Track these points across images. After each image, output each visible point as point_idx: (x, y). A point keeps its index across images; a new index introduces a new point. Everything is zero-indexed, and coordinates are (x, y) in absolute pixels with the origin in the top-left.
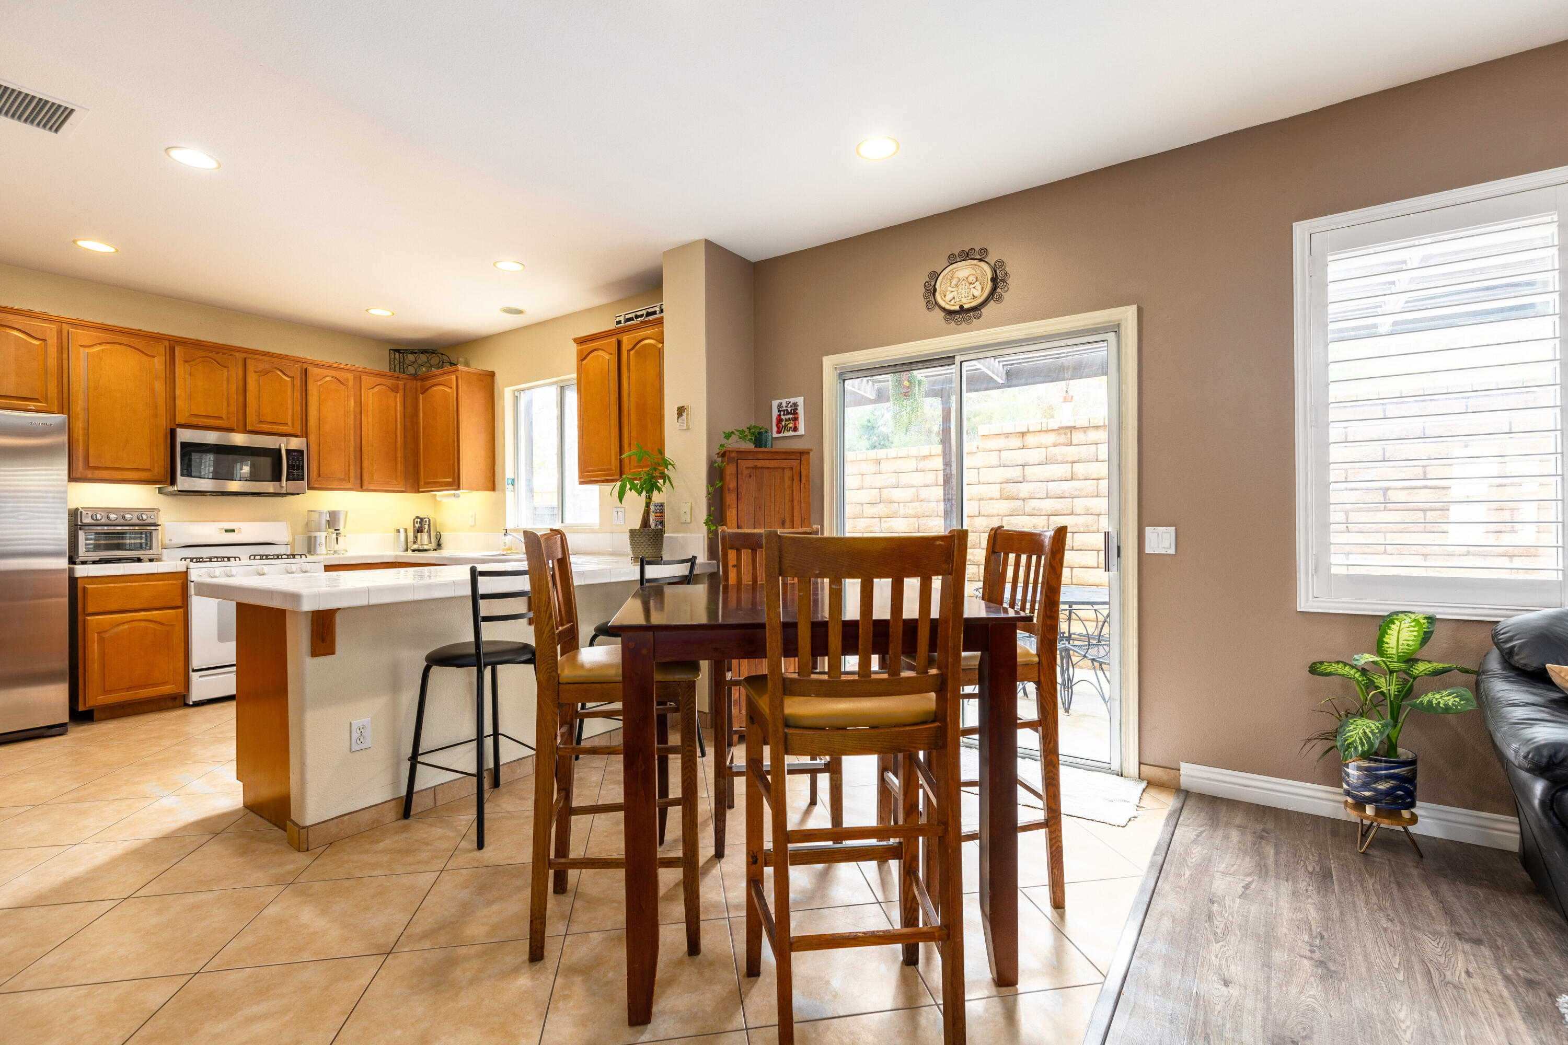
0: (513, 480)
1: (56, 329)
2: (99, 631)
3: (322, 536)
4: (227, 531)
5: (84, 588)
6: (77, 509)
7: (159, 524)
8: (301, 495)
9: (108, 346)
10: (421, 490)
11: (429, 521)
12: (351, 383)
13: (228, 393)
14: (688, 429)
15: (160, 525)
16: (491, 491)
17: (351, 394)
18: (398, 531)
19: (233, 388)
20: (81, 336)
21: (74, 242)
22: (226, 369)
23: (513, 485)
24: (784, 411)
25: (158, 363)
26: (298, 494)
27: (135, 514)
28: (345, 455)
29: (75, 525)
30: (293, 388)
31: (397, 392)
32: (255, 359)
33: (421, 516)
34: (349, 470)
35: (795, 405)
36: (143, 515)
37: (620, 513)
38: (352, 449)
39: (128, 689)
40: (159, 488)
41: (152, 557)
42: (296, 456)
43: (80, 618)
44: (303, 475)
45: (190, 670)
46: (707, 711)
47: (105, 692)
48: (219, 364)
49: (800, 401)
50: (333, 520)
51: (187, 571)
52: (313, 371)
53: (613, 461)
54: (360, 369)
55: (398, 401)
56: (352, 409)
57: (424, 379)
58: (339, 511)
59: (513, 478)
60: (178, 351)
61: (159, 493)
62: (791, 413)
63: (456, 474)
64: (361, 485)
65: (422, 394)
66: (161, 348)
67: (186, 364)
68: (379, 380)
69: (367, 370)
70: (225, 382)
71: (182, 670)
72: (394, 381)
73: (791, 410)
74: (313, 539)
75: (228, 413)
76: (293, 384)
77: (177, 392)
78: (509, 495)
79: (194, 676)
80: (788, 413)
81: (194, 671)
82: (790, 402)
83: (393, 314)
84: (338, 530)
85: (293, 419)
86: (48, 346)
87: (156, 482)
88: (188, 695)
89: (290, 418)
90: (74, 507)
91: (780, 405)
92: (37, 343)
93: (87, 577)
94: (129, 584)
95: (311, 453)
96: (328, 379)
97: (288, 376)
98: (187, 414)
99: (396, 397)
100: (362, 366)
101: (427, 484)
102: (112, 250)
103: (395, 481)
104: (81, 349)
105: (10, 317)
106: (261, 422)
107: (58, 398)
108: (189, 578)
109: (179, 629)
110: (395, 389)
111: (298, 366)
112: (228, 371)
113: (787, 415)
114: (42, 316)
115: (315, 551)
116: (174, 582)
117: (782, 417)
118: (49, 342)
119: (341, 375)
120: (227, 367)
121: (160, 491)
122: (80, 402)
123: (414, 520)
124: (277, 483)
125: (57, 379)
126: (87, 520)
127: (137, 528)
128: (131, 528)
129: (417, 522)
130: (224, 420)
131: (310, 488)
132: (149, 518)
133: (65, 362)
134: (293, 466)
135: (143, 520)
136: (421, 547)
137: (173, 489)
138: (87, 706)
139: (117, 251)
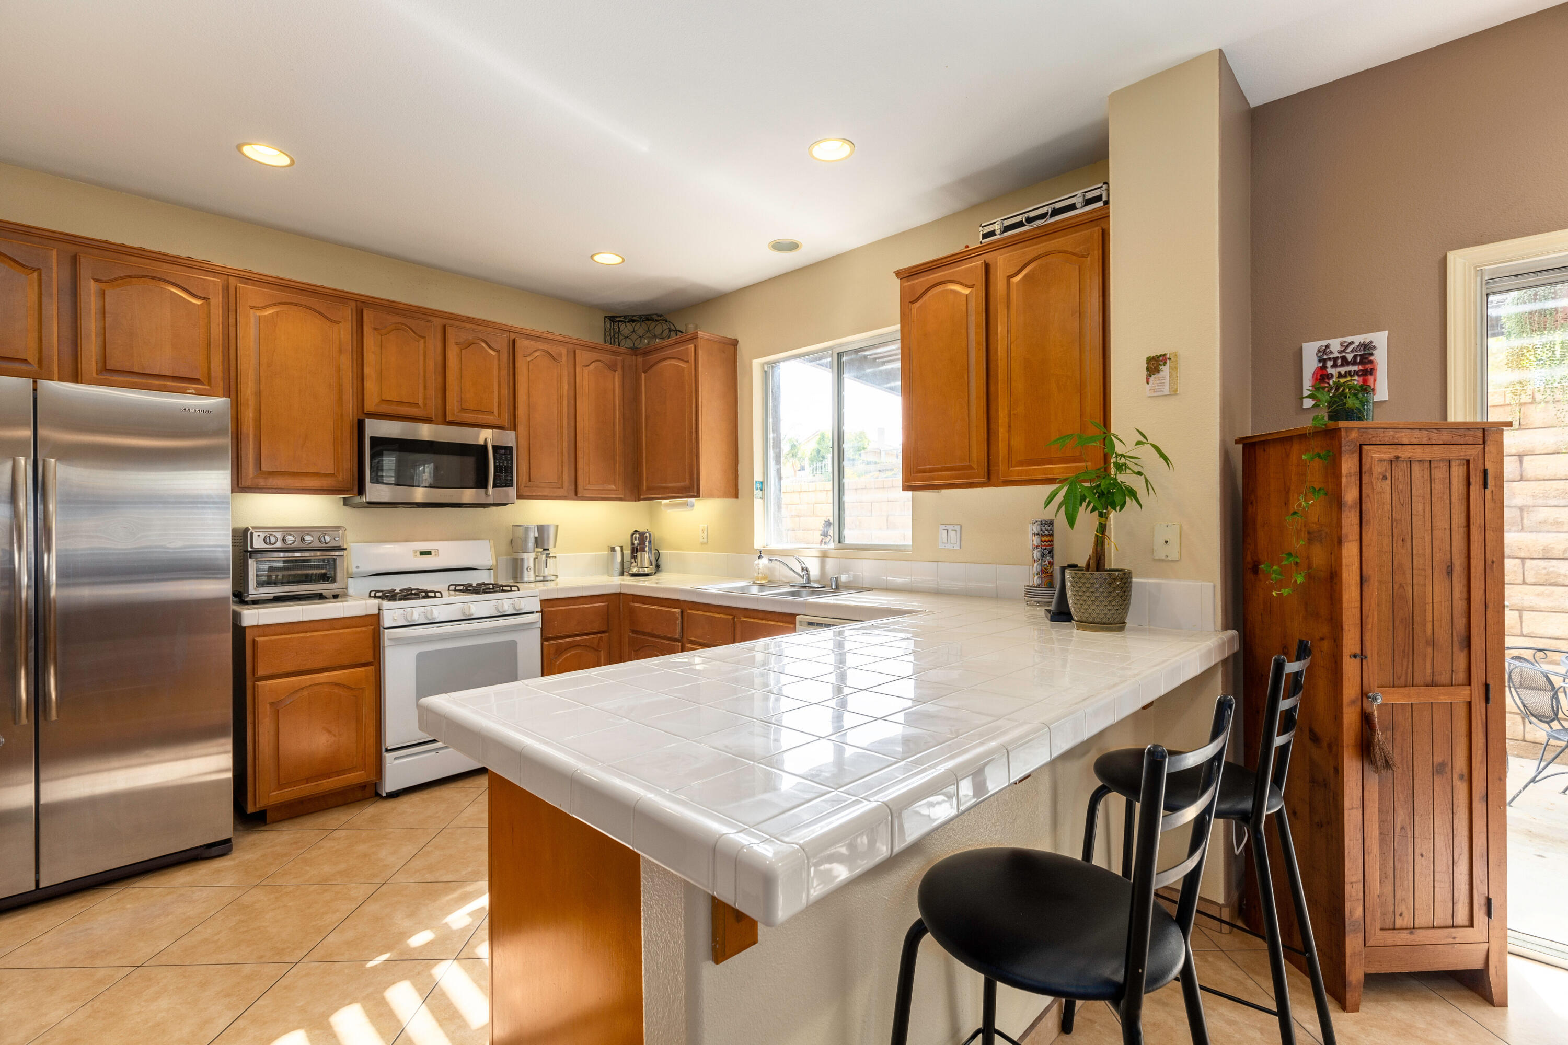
0: (762, 483)
1: (220, 284)
2: (273, 701)
3: (529, 558)
4: (422, 553)
5: (254, 642)
6: (247, 530)
7: (345, 547)
8: (510, 505)
9: (284, 308)
10: (642, 497)
11: (650, 535)
12: (564, 359)
13: (425, 371)
14: (1174, 393)
15: (345, 549)
16: (733, 498)
17: (565, 373)
18: (613, 549)
19: (431, 365)
20: (251, 294)
21: (239, 147)
22: (422, 341)
23: (761, 490)
24: (1335, 359)
25: (344, 332)
26: (505, 504)
27: (317, 535)
28: (558, 453)
29: (245, 551)
30: (499, 365)
31: (615, 371)
32: (456, 327)
33: (641, 530)
34: (562, 472)
35: (1368, 348)
36: (326, 537)
37: (952, 534)
38: (565, 445)
39: (308, 780)
40: (344, 498)
41: (336, 592)
42: (504, 452)
43: (249, 684)
44: (512, 480)
45: (383, 750)
46: (1221, 901)
47: (280, 786)
48: (414, 332)
49: (1380, 339)
50: (542, 538)
51: (379, 613)
52: (522, 343)
53: (974, 453)
54: (575, 341)
55: (615, 382)
56: (565, 393)
57: (646, 353)
58: (548, 525)
59: (761, 480)
60: (368, 316)
61: (344, 504)
62: (1354, 363)
63: (695, 476)
64: (576, 493)
65: (645, 372)
66: (347, 314)
67: (376, 332)
68: (596, 356)
69: (581, 342)
70: (422, 358)
71: (373, 750)
72: (613, 357)
73: (1355, 357)
74: (519, 560)
75: (425, 398)
76: (499, 360)
77: (366, 370)
78: (758, 503)
79: (388, 757)
80: (1345, 362)
81: (387, 750)
82: (1352, 343)
83: (624, 260)
84: (548, 549)
85: (499, 406)
86: (212, 308)
87: (341, 490)
88: (381, 783)
89: (496, 405)
90: (244, 525)
91: (1323, 355)
92: (198, 302)
93: (258, 626)
94: (308, 634)
95: (521, 450)
96: (538, 353)
97: (494, 350)
98: (377, 400)
99: (614, 378)
100: (576, 337)
101: (651, 489)
102: (285, 161)
103: (613, 487)
104: (252, 311)
105: (166, 267)
106: (463, 410)
107: (224, 379)
108: (381, 624)
109: (369, 694)
110: (612, 367)
111: (505, 335)
112: (425, 342)
113: (1342, 365)
114: (202, 265)
115: (522, 577)
116: (364, 629)
117: (1330, 370)
118: (212, 301)
119: (553, 349)
120: (424, 337)
121: (346, 502)
122: (250, 383)
123: (632, 535)
124: (482, 491)
125: (223, 352)
126: (258, 543)
127: (318, 554)
128: (312, 554)
129: (636, 538)
130: (419, 407)
131: (520, 496)
132: (333, 540)
133: (232, 329)
134: (501, 467)
135: (326, 543)
136: (641, 571)
137: (361, 501)
138: (257, 806)
139: (292, 162)
